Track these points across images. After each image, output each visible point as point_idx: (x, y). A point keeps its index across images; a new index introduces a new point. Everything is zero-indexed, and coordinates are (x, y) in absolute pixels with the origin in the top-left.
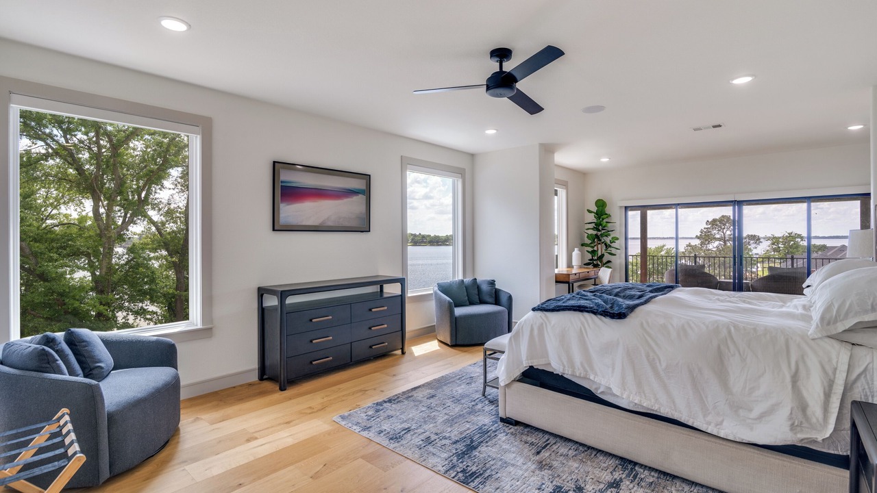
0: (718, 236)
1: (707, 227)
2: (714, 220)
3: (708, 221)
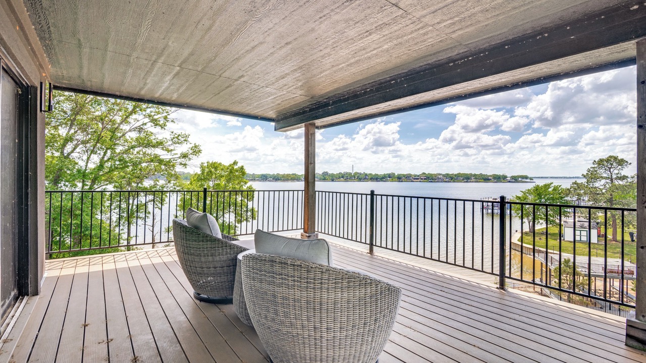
0: (605, 175)
1: (593, 166)
2: (601, 160)
3: (595, 161)
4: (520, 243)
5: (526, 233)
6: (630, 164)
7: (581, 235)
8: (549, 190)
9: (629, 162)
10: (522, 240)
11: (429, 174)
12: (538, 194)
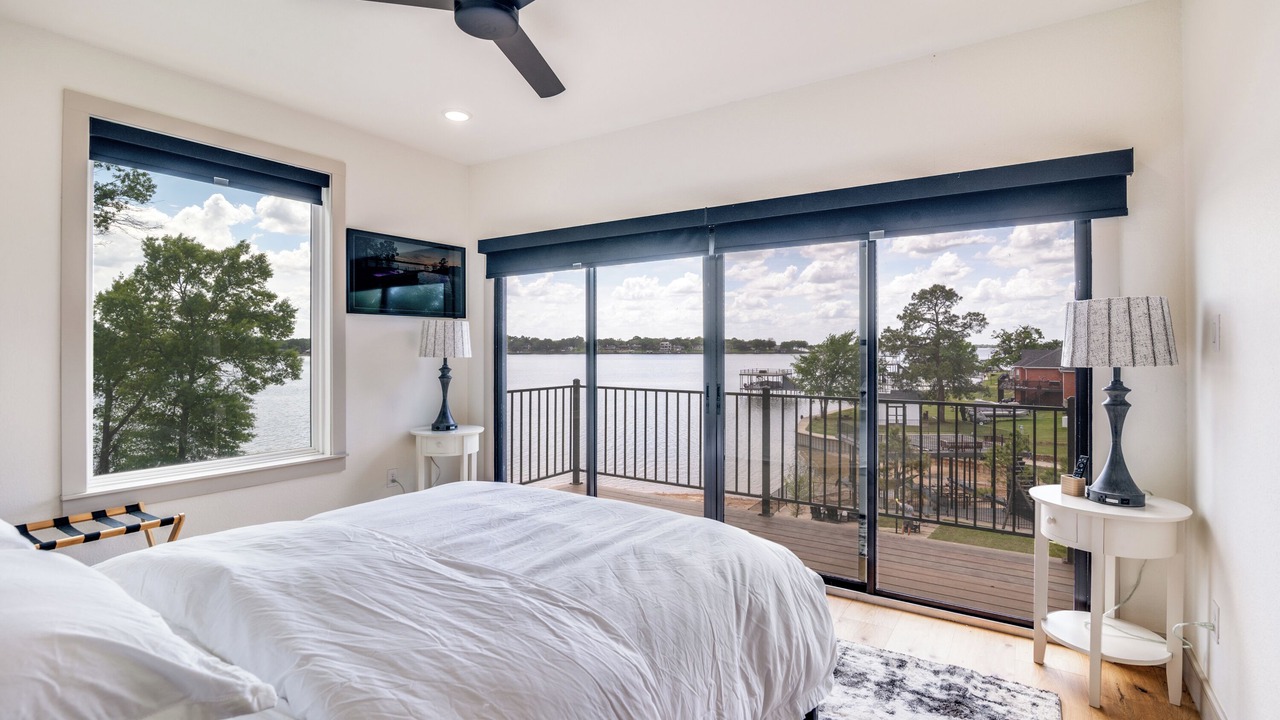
4: (808, 433)
5: (816, 418)
6: (961, 298)
7: (897, 415)
8: (851, 343)
9: (960, 296)
10: (810, 429)
11: (646, 338)
12: (834, 351)
